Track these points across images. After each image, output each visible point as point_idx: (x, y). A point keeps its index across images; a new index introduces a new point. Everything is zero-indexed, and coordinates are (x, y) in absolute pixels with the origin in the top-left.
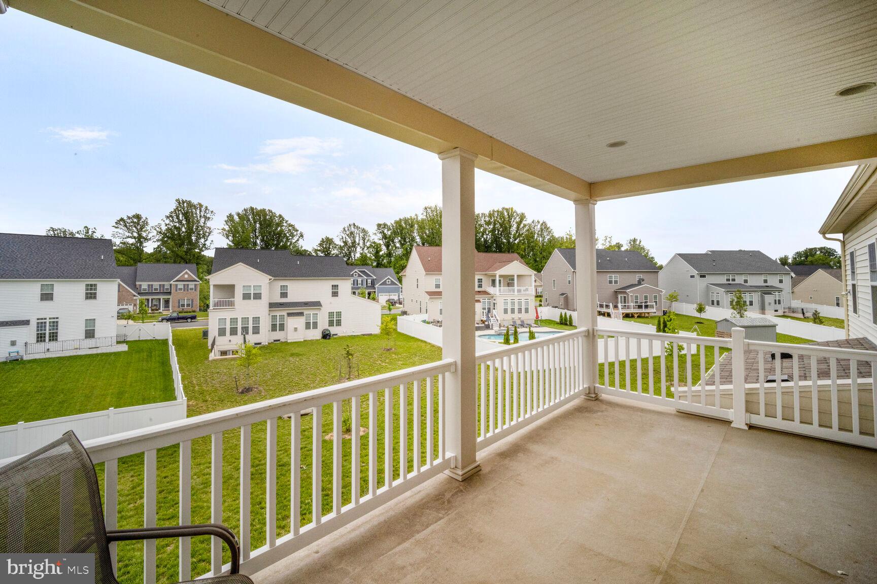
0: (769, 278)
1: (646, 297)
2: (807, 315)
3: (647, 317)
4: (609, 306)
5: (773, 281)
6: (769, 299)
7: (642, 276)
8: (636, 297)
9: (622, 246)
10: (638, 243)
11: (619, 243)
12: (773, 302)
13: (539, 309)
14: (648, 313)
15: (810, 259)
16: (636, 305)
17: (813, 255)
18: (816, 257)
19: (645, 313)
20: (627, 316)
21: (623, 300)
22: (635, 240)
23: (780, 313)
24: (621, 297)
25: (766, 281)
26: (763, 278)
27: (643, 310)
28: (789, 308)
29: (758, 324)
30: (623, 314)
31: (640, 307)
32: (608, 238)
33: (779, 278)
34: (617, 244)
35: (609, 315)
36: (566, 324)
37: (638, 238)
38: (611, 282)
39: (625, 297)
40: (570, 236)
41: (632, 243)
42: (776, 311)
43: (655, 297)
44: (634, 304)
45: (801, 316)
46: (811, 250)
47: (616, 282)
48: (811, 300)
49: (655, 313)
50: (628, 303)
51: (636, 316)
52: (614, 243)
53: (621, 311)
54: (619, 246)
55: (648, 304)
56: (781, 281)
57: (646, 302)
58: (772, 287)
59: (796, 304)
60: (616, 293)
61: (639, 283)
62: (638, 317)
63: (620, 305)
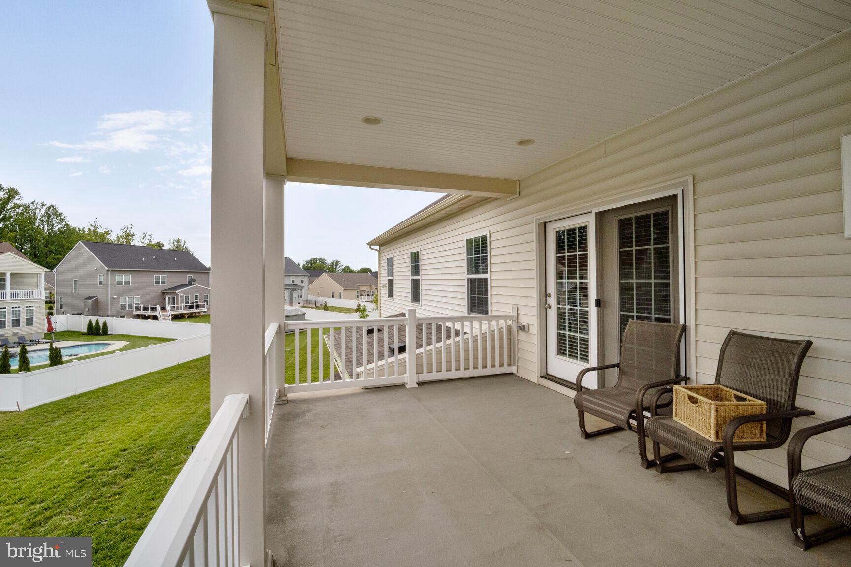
0: (296, 279)
1: (197, 297)
2: (318, 305)
3: (198, 317)
4: (156, 308)
5: (298, 281)
6: (295, 294)
7: (192, 276)
8: (187, 298)
9: (163, 246)
10: (182, 244)
11: (159, 242)
12: (297, 297)
13: (52, 318)
14: (199, 312)
15: (313, 265)
16: (187, 306)
17: (315, 263)
18: (317, 264)
19: (195, 313)
20: (176, 317)
21: (171, 301)
22: (178, 241)
23: (302, 304)
24: (169, 298)
25: (293, 281)
26: (291, 278)
27: (194, 310)
28: (307, 301)
29: (294, 314)
30: (172, 315)
31: (191, 307)
32: (147, 235)
33: (301, 278)
34: (157, 243)
35: (155, 318)
36: (99, 334)
37: (183, 239)
38: (157, 282)
39: (174, 298)
40: (95, 228)
41: (176, 243)
42: (299, 303)
43: (206, 296)
44: (185, 305)
45: (314, 306)
46: (314, 259)
47: (163, 282)
48: (319, 294)
49: (206, 312)
50: (178, 303)
51: (186, 316)
52: (154, 242)
53: (170, 312)
54: (160, 245)
55: (199, 303)
56: (302, 281)
57: (197, 302)
58: (297, 285)
59: (311, 297)
60: (163, 294)
61: (190, 283)
62: (188, 317)
63: (168, 307)
